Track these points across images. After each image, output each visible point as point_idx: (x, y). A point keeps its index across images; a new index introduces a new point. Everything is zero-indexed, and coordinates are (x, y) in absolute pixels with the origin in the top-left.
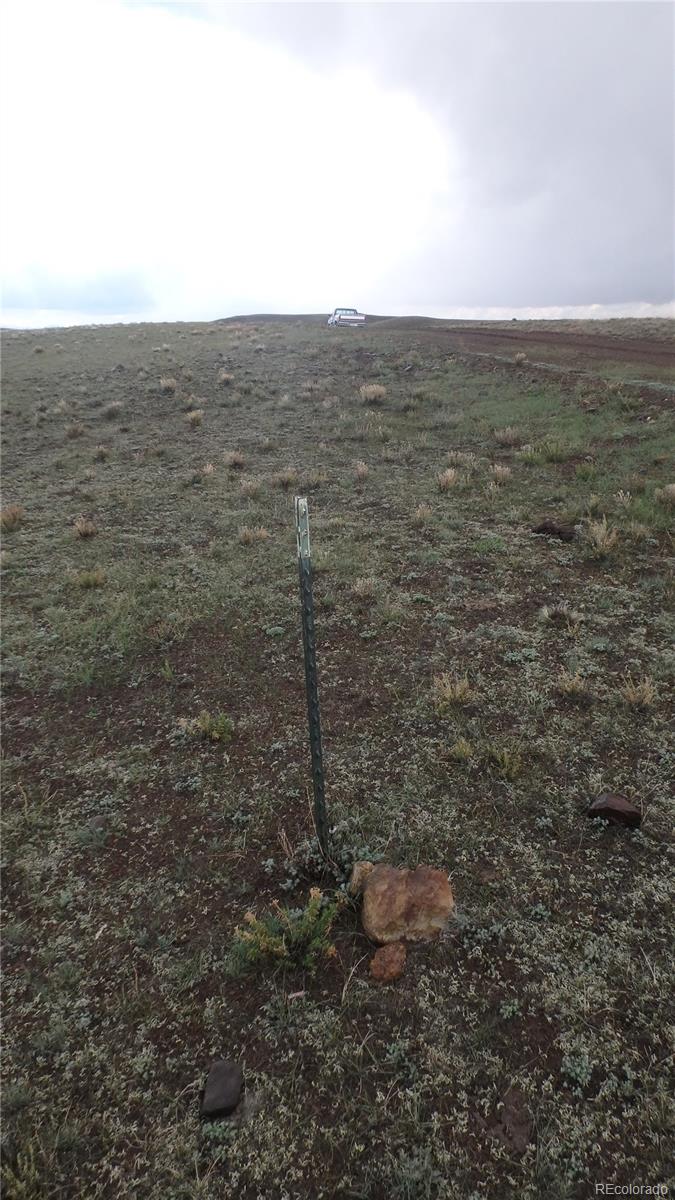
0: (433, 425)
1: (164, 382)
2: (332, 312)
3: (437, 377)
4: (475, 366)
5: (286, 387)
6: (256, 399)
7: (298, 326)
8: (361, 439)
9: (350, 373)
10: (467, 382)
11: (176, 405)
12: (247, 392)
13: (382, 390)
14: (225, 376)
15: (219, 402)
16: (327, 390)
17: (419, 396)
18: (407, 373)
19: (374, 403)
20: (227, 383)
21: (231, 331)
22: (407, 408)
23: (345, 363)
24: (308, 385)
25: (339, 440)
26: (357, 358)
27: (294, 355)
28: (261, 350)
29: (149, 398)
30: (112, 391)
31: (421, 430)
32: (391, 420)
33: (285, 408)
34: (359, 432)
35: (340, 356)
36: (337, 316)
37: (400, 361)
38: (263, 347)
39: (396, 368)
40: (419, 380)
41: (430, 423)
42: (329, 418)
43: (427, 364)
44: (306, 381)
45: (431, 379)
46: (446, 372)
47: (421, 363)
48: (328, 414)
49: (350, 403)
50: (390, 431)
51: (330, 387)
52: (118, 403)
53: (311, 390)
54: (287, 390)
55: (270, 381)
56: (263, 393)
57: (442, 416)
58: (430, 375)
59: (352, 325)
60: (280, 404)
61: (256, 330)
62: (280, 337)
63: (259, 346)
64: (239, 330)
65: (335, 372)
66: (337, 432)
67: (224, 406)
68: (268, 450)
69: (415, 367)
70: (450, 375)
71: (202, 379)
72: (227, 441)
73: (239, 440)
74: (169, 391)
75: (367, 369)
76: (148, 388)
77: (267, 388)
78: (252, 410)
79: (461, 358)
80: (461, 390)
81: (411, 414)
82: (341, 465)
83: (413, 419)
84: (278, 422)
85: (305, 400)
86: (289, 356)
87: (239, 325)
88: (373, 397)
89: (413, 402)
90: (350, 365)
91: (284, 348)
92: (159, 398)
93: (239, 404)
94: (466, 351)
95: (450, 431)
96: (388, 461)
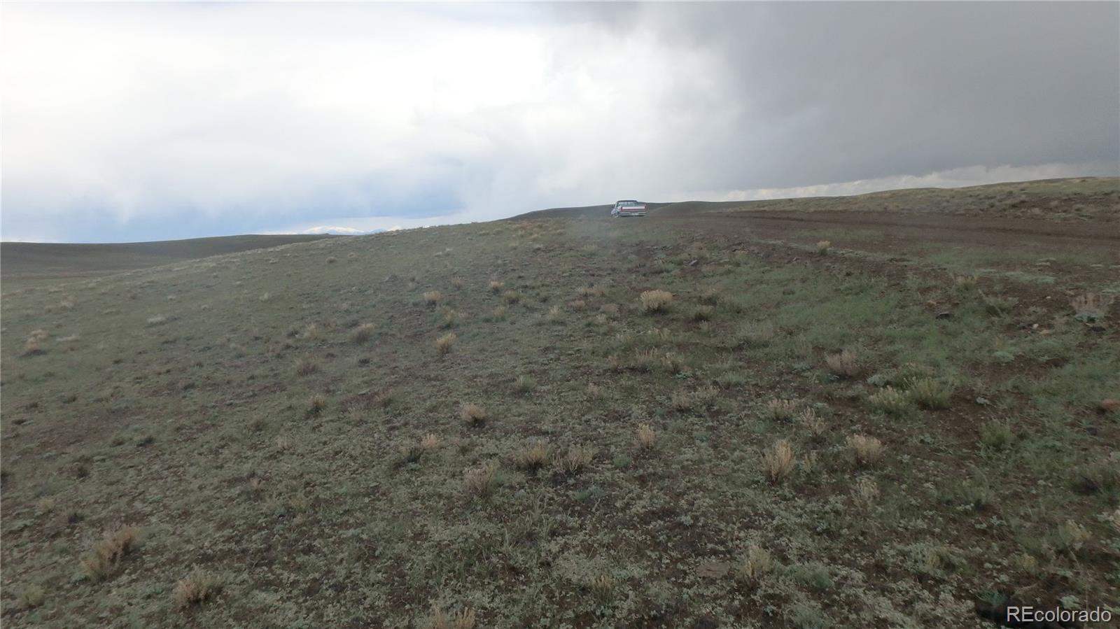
0: (735, 342)
1: (428, 295)
2: (614, 203)
3: (729, 272)
4: (769, 257)
5: (558, 292)
6: (524, 310)
7: (581, 221)
8: (643, 370)
9: (630, 271)
10: (766, 277)
11: (435, 321)
12: (513, 301)
13: (667, 296)
14: (493, 284)
15: (482, 316)
16: (603, 295)
17: (711, 301)
18: (694, 269)
19: (659, 312)
20: (496, 291)
21: (516, 230)
22: (700, 318)
23: (625, 258)
24: (582, 290)
25: (616, 372)
26: (638, 253)
27: (572, 253)
28: (539, 249)
29: (410, 313)
30: (374, 306)
31: (720, 350)
32: (682, 336)
33: (554, 322)
34: (641, 359)
35: (619, 252)
36: (619, 207)
37: (684, 256)
38: (541, 246)
39: (680, 263)
40: (708, 277)
41: (732, 342)
42: (605, 334)
43: (714, 256)
44: (580, 285)
45: (722, 275)
46: (738, 265)
47: (708, 256)
48: (602, 330)
49: (631, 312)
50: (680, 359)
51: (606, 291)
52: (369, 325)
53: (586, 295)
54: (560, 297)
55: (543, 285)
56: (531, 302)
57: (746, 330)
58: (721, 270)
59: (633, 214)
60: (549, 317)
61: (540, 227)
62: (561, 234)
63: (537, 246)
64: (523, 228)
65: (613, 270)
66: (612, 361)
67: (487, 321)
68: (523, 392)
69: (701, 261)
70: (743, 269)
71: (473, 286)
72: (476, 377)
73: (491, 376)
74: (432, 303)
75: (648, 265)
76: (412, 301)
77: (538, 294)
78: (517, 325)
79: (752, 248)
80: (759, 287)
81: (704, 326)
82: (617, 417)
83: (707, 334)
84: (545, 343)
85: (579, 310)
86: (567, 254)
87: (525, 223)
88: (656, 306)
89: (706, 309)
90: (630, 261)
91: (562, 245)
92: (421, 312)
93: (503, 319)
94: (755, 239)
95: (760, 353)
96: (682, 411)
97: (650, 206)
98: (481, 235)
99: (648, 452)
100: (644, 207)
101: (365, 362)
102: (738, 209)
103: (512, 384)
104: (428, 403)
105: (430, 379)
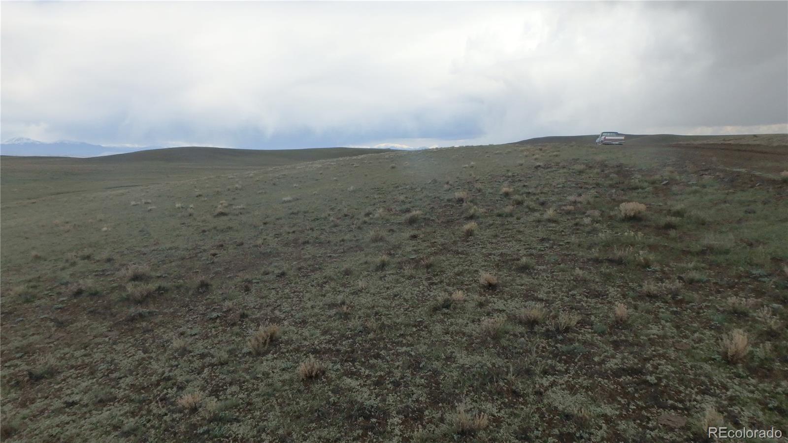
0: (699, 248)
1: (458, 194)
2: (599, 133)
3: (695, 192)
4: (734, 182)
5: (553, 198)
6: (527, 210)
7: (572, 146)
8: (619, 262)
9: (611, 186)
10: (729, 198)
11: (462, 213)
12: (519, 203)
13: (642, 207)
14: (505, 189)
15: (496, 212)
16: (589, 203)
17: (679, 214)
18: (663, 188)
19: (634, 219)
20: (507, 194)
21: (522, 151)
22: (669, 226)
23: (607, 176)
24: (572, 198)
25: (597, 261)
26: (618, 173)
27: (565, 170)
28: (539, 166)
29: (445, 206)
30: (421, 200)
31: (686, 253)
32: (652, 240)
33: (550, 221)
34: (618, 253)
35: (603, 171)
36: (603, 137)
37: (657, 177)
38: (541, 164)
39: (653, 183)
40: (677, 195)
41: (696, 247)
42: (589, 233)
43: (684, 178)
44: (571, 195)
45: (689, 194)
46: (704, 186)
47: (678, 177)
48: (587, 229)
49: (611, 217)
50: (651, 257)
51: (591, 200)
52: (418, 212)
53: (575, 203)
54: (554, 202)
55: (541, 193)
56: (533, 205)
57: (710, 239)
58: (688, 189)
59: (614, 143)
60: (546, 216)
61: (541, 150)
62: (557, 156)
63: (538, 164)
64: (528, 150)
65: (598, 185)
66: (595, 253)
67: (499, 215)
68: (524, 269)
69: (671, 182)
70: (709, 190)
71: (490, 190)
72: (490, 254)
73: (502, 255)
74: (461, 200)
75: (626, 182)
76: (447, 198)
77: (538, 199)
78: (522, 220)
79: (718, 174)
80: (723, 206)
81: (672, 233)
82: (597, 295)
83: (674, 239)
84: (541, 235)
85: (568, 213)
86: (561, 171)
87: (529, 147)
88: (632, 214)
89: (674, 220)
90: (612, 179)
91: (557, 164)
92: (453, 206)
93: (511, 215)
94: (721, 167)
95: (721, 258)
96: (651, 296)
97: (628, 137)
98: (496, 154)
99: (620, 324)
100: (623, 138)
101: (414, 237)
102: (705, 142)
103: (517, 262)
104: (456, 269)
105: (458, 253)
